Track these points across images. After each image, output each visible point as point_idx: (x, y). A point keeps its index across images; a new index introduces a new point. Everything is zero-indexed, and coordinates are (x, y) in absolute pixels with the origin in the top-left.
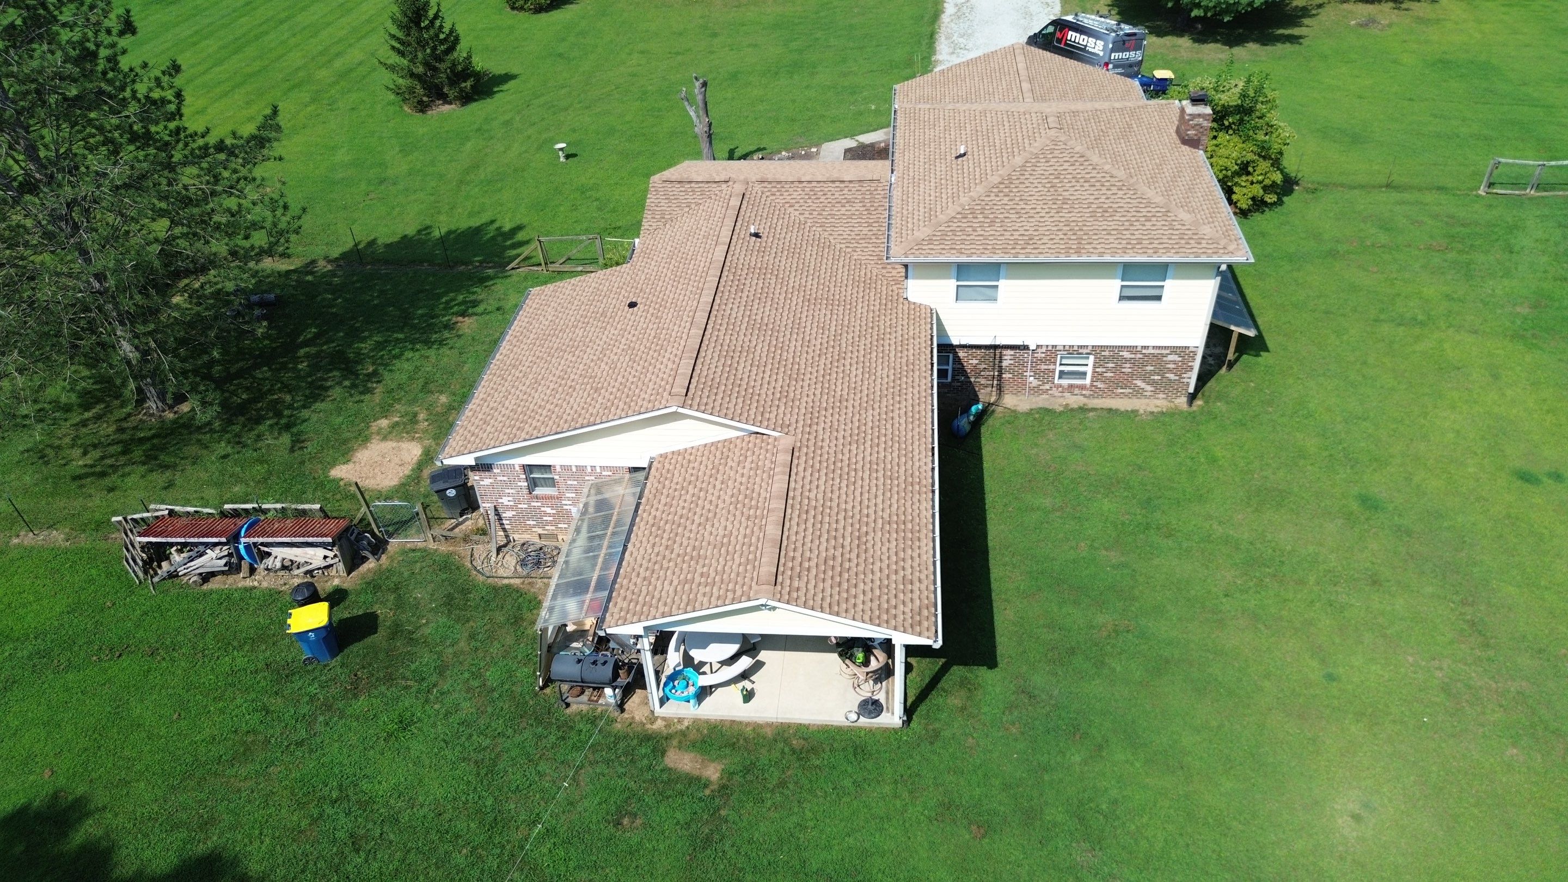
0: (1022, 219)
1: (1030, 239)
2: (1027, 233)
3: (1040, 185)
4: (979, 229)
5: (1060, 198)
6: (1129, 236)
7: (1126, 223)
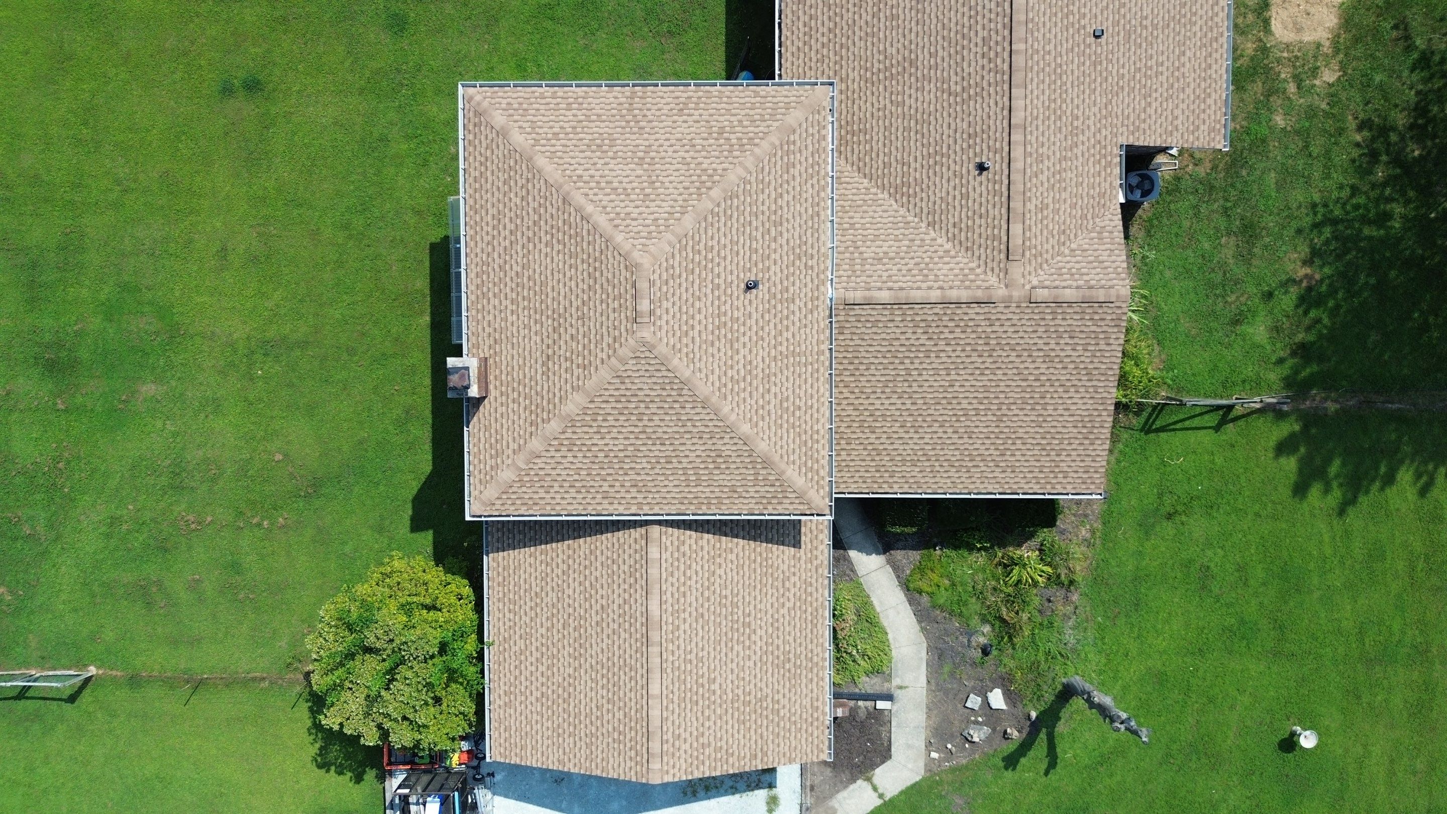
0: (689, 137)
1: (682, 110)
2: (685, 117)
3: (667, 184)
4: (736, 123)
5: (646, 166)
6: (579, 113)
7: (579, 130)
